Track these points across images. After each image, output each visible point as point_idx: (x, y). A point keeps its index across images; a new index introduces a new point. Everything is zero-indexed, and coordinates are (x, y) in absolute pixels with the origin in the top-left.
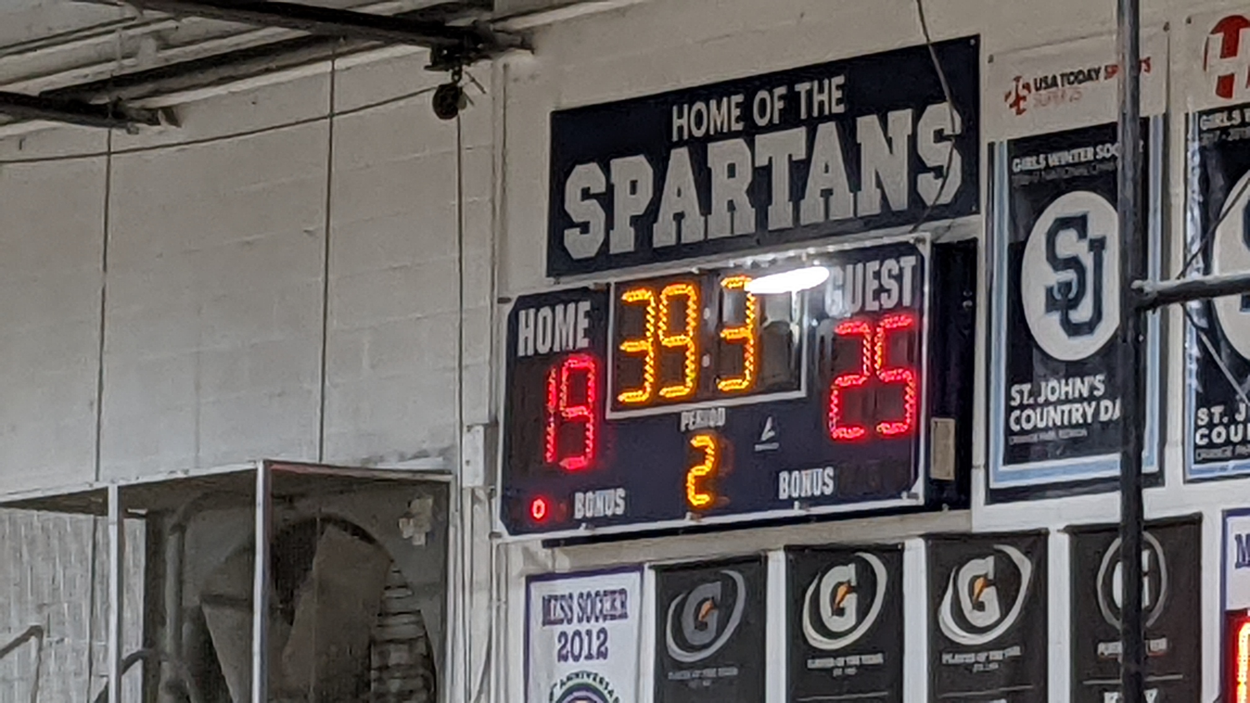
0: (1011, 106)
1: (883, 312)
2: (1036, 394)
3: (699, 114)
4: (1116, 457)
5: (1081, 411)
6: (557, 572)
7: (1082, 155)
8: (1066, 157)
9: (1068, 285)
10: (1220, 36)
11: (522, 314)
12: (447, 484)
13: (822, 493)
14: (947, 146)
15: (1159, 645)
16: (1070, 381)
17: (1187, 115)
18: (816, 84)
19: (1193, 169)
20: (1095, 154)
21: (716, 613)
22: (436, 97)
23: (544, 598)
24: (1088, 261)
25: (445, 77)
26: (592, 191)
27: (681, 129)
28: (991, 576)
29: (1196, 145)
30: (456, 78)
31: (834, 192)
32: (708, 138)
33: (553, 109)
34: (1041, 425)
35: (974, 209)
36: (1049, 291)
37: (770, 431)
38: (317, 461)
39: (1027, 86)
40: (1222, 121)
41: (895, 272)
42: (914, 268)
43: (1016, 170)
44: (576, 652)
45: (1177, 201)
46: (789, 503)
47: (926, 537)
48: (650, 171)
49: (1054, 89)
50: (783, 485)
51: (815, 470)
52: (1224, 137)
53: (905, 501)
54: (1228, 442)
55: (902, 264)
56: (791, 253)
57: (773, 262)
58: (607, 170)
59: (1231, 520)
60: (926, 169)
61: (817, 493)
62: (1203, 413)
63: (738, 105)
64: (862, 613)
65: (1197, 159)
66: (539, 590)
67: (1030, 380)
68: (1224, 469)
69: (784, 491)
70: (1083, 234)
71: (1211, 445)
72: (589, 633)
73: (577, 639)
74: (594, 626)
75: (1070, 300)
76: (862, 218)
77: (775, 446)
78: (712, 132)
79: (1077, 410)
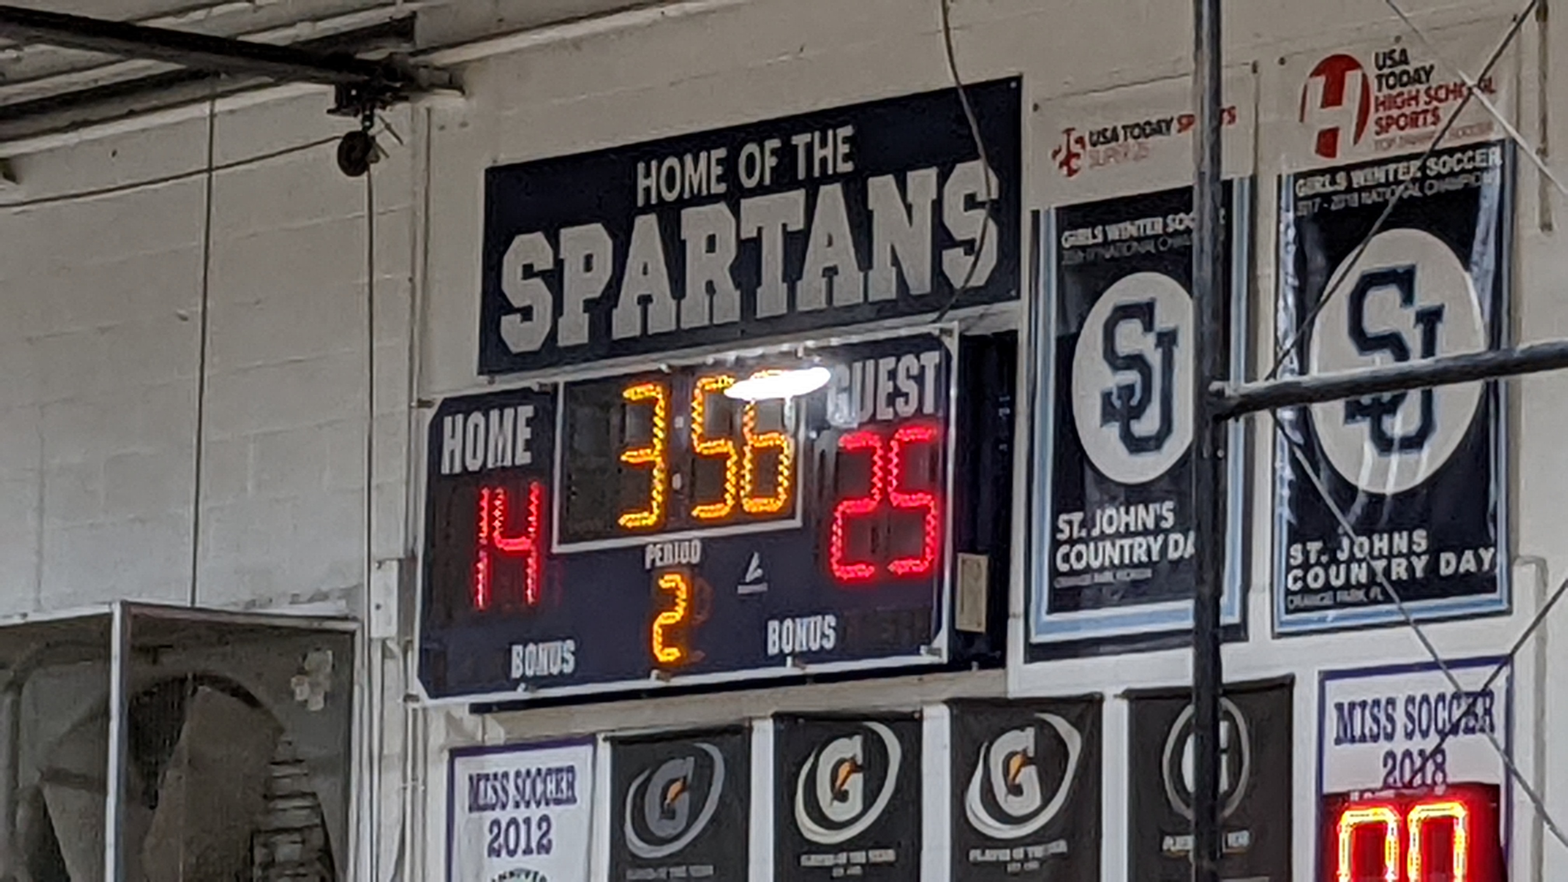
0: (1061, 165)
1: (900, 422)
2: (1089, 525)
3: (671, 171)
4: (1188, 604)
5: (1144, 547)
6: (489, 743)
7: (1149, 227)
8: (1129, 229)
9: (1130, 388)
10: (1321, 80)
11: (448, 420)
12: (353, 634)
13: (822, 647)
14: (980, 214)
15: (1239, 840)
16: (1132, 509)
17: (1280, 177)
18: (817, 135)
19: (1287, 244)
20: (1165, 225)
21: (686, 796)
22: (340, 148)
23: (471, 778)
24: (1155, 358)
25: (353, 124)
26: (536, 268)
27: (647, 190)
28: (1031, 754)
29: (1291, 215)
30: (368, 124)
31: (840, 270)
32: (681, 203)
33: (489, 164)
34: (1095, 564)
35: (1013, 293)
36: (1107, 397)
37: (755, 569)
38: (189, 605)
39: (1080, 141)
40: (1324, 185)
41: (915, 371)
42: (938, 368)
43: (1067, 245)
44: (512, 846)
45: (1266, 284)
46: (780, 659)
47: (951, 703)
48: (608, 243)
49: (1113, 144)
50: (772, 637)
51: (812, 619)
52: (1326, 205)
53: (924, 659)
54: (1327, 587)
55: (923, 362)
56: (785, 347)
57: (762, 356)
58: (555, 243)
59: (1330, 685)
60: (954, 243)
61: (815, 647)
62: (1296, 550)
63: (719, 162)
64: (869, 799)
65: (1292, 233)
66: (465, 767)
67: (1081, 509)
68: (1323, 620)
69: (774, 643)
70: (1148, 327)
71: (1306, 590)
72: (527, 821)
73: (512, 830)
74: (535, 813)
75: (1132, 407)
76: (874, 304)
77: (762, 588)
78: (686, 196)
79: (1140, 546)
